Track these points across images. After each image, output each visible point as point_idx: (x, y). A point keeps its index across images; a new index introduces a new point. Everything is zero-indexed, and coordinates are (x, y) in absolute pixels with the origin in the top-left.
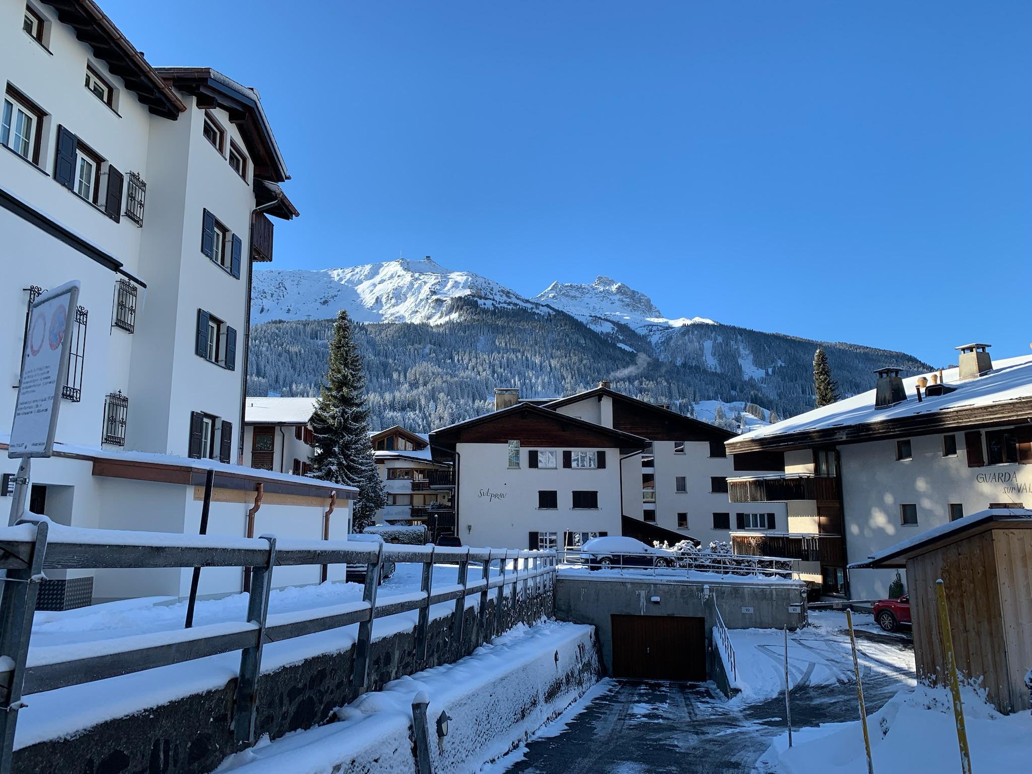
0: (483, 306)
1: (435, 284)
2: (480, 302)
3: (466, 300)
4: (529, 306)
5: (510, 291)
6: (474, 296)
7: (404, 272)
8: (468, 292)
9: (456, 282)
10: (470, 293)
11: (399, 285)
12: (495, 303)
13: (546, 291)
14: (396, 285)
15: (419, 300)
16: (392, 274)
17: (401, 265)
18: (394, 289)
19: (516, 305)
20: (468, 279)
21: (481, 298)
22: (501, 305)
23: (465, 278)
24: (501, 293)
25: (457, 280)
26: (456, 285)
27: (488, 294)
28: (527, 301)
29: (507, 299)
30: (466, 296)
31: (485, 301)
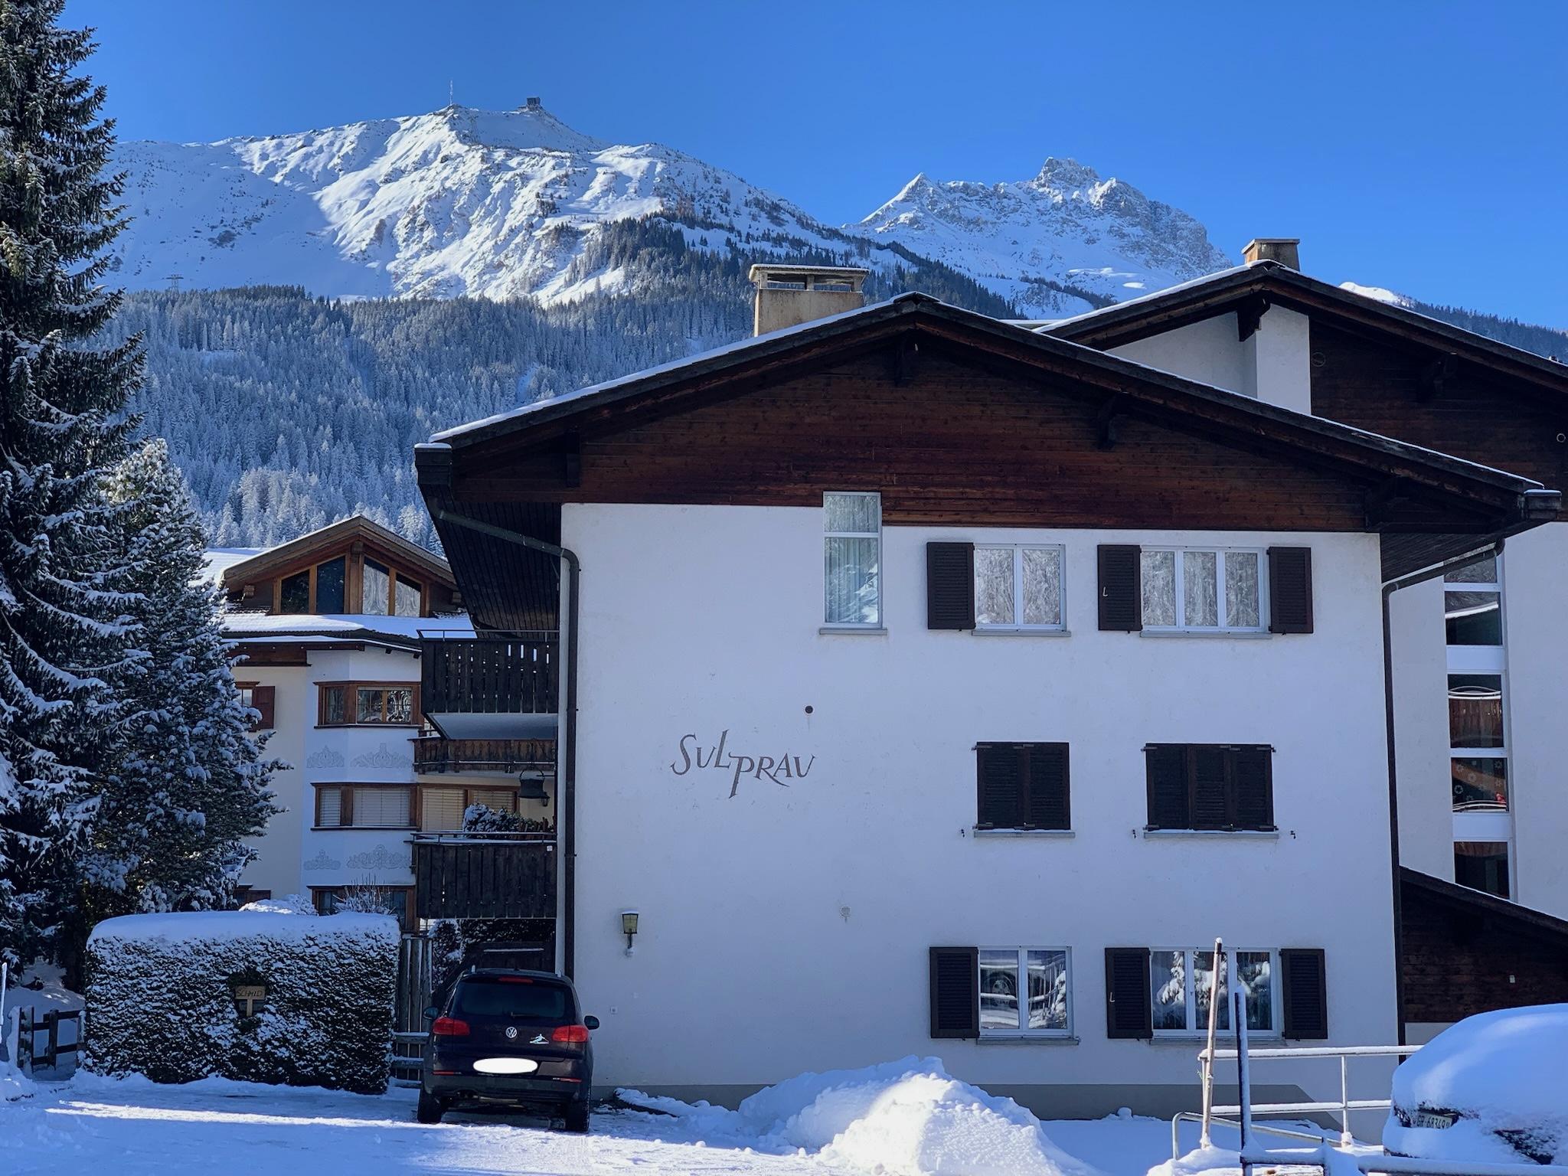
0: (699, 248)
1: (554, 182)
2: (690, 235)
3: (646, 231)
4: (838, 247)
5: (782, 204)
6: (671, 218)
7: (459, 148)
8: (653, 206)
9: (618, 175)
10: (659, 209)
11: (448, 184)
12: (734, 239)
13: (890, 203)
14: (437, 186)
15: (505, 230)
16: (426, 153)
17: (453, 124)
18: (429, 199)
19: (797, 244)
20: (652, 166)
21: (691, 223)
22: (754, 244)
23: (644, 163)
24: (755, 210)
25: (620, 168)
26: (618, 183)
27: (715, 210)
28: (834, 234)
29: (772, 227)
30: (647, 218)
31: (706, 234)
